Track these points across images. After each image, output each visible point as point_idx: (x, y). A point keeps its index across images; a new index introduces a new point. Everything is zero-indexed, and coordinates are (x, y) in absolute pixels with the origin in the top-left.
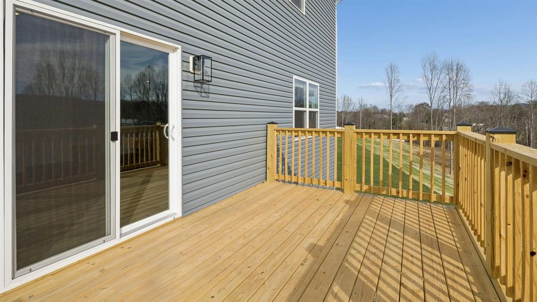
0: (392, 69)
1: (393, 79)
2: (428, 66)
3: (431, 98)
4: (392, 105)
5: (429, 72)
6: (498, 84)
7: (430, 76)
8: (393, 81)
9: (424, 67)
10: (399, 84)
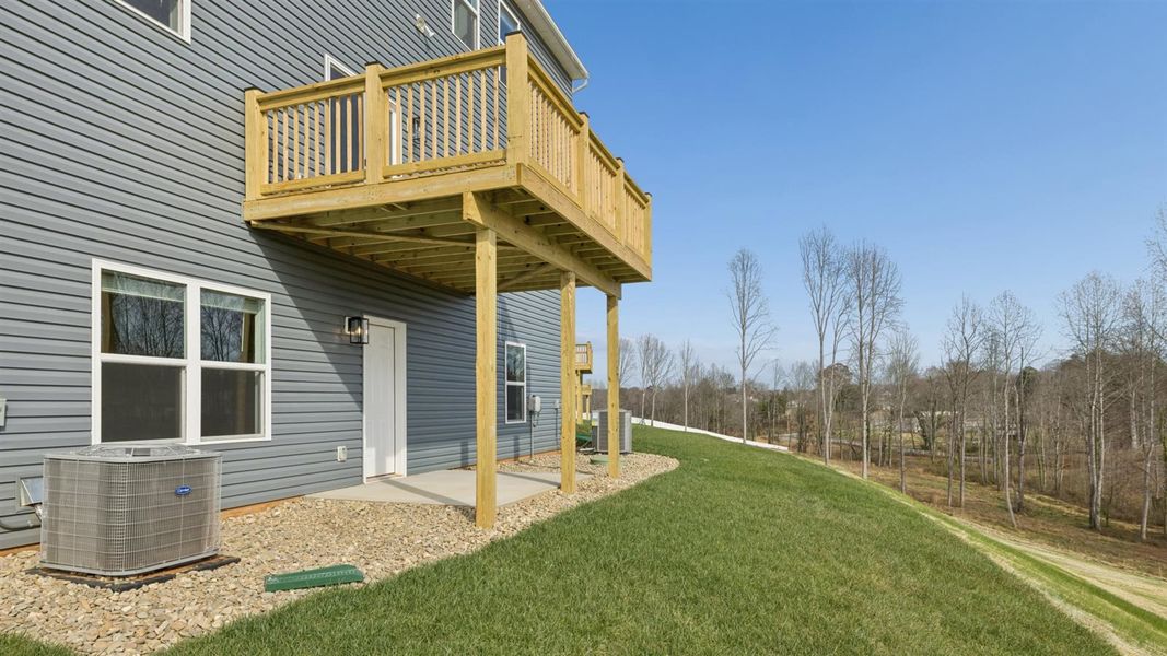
0: (744, 264)
1: (746, 288)
2: (813, 256)
3: (821, 329)
4: (746, 347)
5: (816, 271)
6: (960, 306)
7: (818, 278)
8: (746, 293)
9: (805, 259)
10: (760, 300)
